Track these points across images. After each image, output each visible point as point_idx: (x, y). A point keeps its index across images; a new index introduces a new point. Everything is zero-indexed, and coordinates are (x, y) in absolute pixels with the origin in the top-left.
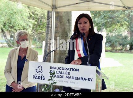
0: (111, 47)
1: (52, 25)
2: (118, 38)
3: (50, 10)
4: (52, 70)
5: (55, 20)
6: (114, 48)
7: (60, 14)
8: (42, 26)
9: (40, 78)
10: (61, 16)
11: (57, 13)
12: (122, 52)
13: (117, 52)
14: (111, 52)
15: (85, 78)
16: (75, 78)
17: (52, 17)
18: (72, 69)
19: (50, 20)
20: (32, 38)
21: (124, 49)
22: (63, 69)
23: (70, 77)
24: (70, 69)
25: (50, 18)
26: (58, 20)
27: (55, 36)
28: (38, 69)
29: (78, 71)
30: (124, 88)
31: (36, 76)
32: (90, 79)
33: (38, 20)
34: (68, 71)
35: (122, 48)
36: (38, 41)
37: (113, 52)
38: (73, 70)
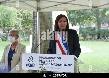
0: (83, 37)
1: (37, 23)
2: (89, 30)
3: (35, 11)
4: (41, 59)
5: (40, 19)
6: (86, 37)
7: (43, 14)
8: (28, 23)
9: (31, 66)
10: (44, 16)
11: (41, 13)
12: (92, 40)
13: (88, 41)
14: (83, 41)
15: (66, 64)
16: (58, 65)
17: (37, 17)
18: (55, 58)
19: (36, 19)
20: (21, 32)
21: (93, 38)
22: (49, 58)
23: (55, 64)
24: (54, 58)
25: (36, 18)
26: (42, 19)
27: (40, 32)
28: (29, 59)
29: (61, 59)
30: (95, 69)
31: (29, 65)
32: (70, 65)
33: (25, 19)
34: (53, 59)
35: (91, 37)
36: (26, 35)
37: (85, 41)
38: (57, 58)
